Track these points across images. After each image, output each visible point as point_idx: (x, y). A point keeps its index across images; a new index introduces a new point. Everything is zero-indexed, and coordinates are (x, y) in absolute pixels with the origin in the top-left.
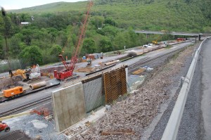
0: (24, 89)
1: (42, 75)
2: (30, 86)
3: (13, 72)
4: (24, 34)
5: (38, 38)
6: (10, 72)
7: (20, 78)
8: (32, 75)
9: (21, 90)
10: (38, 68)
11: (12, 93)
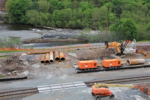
0: (121, 63)
1: (137, 52)
2: (128, 61)
3: (109, 44)
4: (115, 4)
5: (130, 9)
6: (106, 43)
7: (113, 51)
8: (127, 50)
9: (119, 62)
10: (134, 43)
11: (111, 65)
